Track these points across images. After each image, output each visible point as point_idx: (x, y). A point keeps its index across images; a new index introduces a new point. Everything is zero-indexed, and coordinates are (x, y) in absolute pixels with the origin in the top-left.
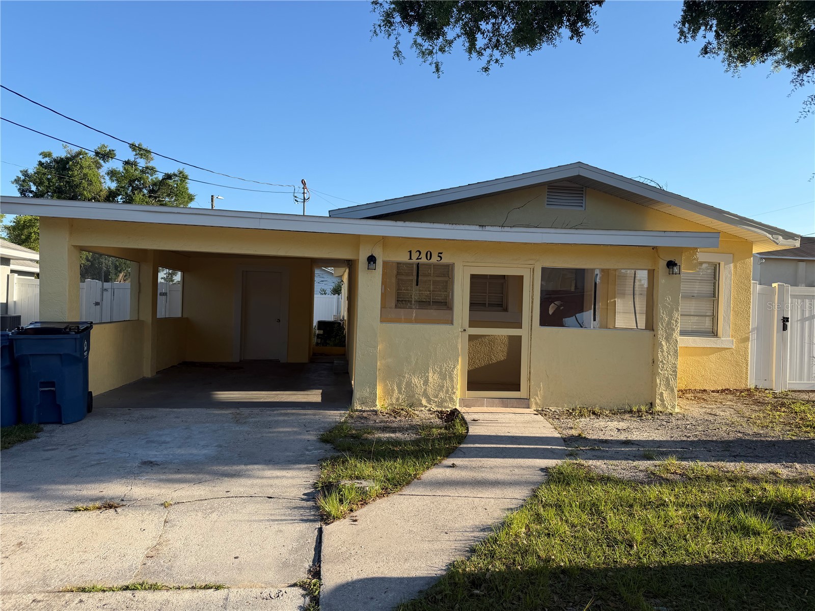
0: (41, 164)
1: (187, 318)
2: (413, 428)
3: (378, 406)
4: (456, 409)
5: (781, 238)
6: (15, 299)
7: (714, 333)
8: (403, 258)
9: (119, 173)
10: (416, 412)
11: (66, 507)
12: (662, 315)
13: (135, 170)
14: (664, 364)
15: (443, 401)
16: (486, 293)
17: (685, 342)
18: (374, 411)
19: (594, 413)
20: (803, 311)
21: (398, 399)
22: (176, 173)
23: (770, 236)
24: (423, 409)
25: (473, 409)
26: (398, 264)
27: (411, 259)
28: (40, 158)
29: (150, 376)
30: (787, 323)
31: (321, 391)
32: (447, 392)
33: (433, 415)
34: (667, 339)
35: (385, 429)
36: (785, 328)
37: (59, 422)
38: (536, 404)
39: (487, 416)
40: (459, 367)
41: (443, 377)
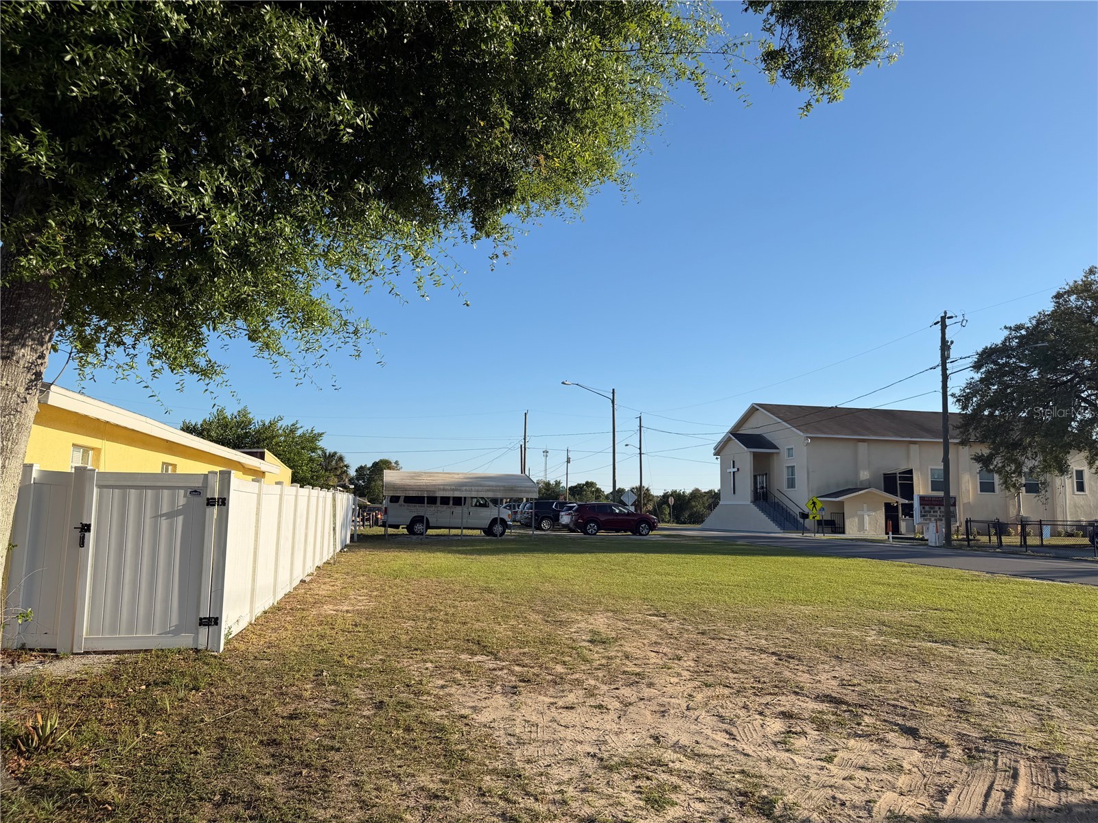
36: (82, 542)
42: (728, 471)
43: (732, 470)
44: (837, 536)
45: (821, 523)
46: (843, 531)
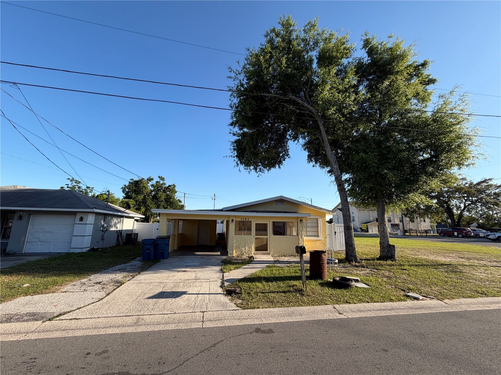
0: (130, 182)
1: (183, 233)
2: (242, 260)
3: (234, 255)
4: (252, 256)
5: (331, 213)
6: (135, 228)
7: (318, 236)
9: (154, 185)
10: (243, 257)
11: (177, 271)
12: (300, 233)
13: (159, 184)
14: (300, 243)
15: (249, 254)
17: (305, 238)
19: (284, 256)
20: (340, 231)
21: (239, 253)
22: (172, 185)
23: (328, 212)
24: (245, 256)
25: (256, 256)
26: (239, 221)
27: (241, 220)
28: (130, 181)
31: (220, 252)
32: (250, 252)
34: (301, 238)
35: (235, 260)
36: (335, 234)
37: (163, 258)
38: (271, 254)
39: (259, 257)
40: (253, 245)
41: (249, 248)
42: (336, 217)
44: (367, 233)
45: (362, 230)
46: (368, 232)
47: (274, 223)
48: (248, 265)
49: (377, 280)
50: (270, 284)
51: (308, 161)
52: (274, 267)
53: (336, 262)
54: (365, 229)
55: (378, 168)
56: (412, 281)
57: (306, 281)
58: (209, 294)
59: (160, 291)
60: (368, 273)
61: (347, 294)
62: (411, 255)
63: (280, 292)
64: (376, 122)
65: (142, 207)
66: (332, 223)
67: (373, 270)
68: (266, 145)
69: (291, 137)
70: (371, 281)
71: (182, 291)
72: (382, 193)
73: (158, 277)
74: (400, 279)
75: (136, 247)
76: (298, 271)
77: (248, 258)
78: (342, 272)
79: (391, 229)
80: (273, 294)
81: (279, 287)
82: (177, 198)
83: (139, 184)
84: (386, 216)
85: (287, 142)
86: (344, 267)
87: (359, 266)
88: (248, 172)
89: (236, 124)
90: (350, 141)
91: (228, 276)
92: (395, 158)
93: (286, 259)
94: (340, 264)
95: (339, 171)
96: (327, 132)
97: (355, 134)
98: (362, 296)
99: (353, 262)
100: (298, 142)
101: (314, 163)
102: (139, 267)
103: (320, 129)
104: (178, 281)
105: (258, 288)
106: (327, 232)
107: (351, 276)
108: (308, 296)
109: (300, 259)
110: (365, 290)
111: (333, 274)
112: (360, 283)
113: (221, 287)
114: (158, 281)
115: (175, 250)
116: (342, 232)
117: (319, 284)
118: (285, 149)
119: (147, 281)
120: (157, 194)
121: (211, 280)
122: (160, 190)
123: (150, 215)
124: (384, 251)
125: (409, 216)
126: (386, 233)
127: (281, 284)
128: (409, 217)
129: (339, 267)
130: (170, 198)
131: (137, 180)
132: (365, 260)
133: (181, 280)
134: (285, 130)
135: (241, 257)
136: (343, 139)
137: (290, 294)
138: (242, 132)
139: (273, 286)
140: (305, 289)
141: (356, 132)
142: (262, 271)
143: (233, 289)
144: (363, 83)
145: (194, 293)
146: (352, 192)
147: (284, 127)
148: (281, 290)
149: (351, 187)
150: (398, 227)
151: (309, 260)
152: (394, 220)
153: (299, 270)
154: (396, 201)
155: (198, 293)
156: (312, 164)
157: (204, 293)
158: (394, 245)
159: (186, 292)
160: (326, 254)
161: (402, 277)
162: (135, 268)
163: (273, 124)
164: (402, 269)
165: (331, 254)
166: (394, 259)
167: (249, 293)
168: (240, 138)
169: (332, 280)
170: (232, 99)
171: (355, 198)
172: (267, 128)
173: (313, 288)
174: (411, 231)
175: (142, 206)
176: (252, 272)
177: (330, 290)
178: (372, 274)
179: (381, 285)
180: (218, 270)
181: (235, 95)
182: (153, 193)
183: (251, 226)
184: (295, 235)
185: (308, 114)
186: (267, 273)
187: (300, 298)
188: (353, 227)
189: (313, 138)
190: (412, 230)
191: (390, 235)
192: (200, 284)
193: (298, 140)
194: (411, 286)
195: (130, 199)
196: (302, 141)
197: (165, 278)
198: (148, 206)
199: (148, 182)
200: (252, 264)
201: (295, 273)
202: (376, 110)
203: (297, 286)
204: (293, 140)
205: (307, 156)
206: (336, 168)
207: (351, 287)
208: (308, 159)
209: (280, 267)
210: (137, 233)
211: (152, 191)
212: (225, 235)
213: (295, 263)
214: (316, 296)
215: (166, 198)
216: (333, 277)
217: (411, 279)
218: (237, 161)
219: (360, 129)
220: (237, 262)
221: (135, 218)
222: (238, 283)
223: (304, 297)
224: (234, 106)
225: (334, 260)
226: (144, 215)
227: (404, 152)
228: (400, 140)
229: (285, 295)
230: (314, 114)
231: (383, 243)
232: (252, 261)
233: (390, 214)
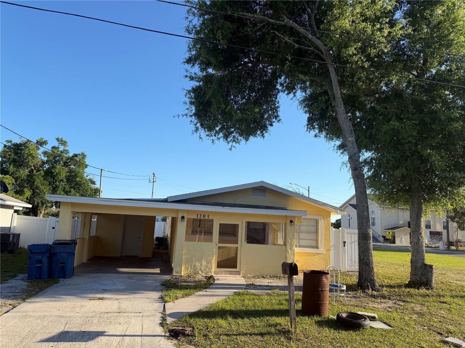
0: (5, 146)
1: (98, 236)
2: (195, 282)
3: (183, 274)
4: (212, 275)
5: (339, 211)
6: (15, 225)
7: (317, 247)
8: (195, 217)
9: (49, 153)
10: (197, 276)
11: (88, 299)
12: (289, 241)
13: (58, 151)
14: (289, 259)
15: (208, 272)
16: (228, 229)
17: (297, 250)
18: (181, 276)
19: (263, 277)
20: (351, 240)
21: (190, 271)
22: (80, 153)
23: (335, 210)
24: (200, 275)
25: (219, 275)
26: (193, 219)
27: (197, 217)
28: (6, 143)
29: (85, 262)
30: (345, 244)
31: (159, 269)
32: (209, 269)
33: (203, 278)
34: (291, 249)
35: (184, 282)
36: (344, 246)
37: (64, 277)
38: (243, 273)
39: (223, 278)
40: (214, 259)
41: (208, 263)
42: (347, 218)
43: (348, 218)
44: (393, 245)
45: (386, 240)
46: (394, 243)
47: (248, 223)
48: (205, 290)
49: (403, 318)
50: (240, 321)
51: (308, 128)
52: (247, 294)
53: (343, 289)
54: (390, 238)
55: (416, 145)
56: (453, 320)
57: (296, 318)
58: (142, 336)
59: (61, 330)
60: (389, 307)
61: (358, 338)
62: (456, 280)
63: (255, 334)
64: (417, 72)
65: (26, 190)
66: (340, 228)
67: (398, 303)
68: (243, 98)
69: (283, 88)
70: (394, 320)
71: (98, 330)
72: (420, 184)
73: (56, 307)
74: (437, 316)
75: (16, 256)
76: (284, 302)
77: (205, 279)
78: (351, 305)
79: (430, 240)
80: (243, 337)
81: (253, 326)
82: (87, 176)
83: (22, 150)
84: (423, 220)
85: (276, 95)
86: (355, 297)
87: (378, 297)
88: (212, 141)
89: (196, 61)
90: (376, 99)
91: (173, 307)
92: (443, 130)
93: (265, 282)
94: (350, 293)
95: (356, 147)
96: (341, 83)
97: (384, 88)
98: (379, 341)
99: (369, 289)
100: (295, 96)
101: (317, 131)
102: (24, 291)
103: (330, 77)
104: (90, 315)
105: (221, 327)
106: (332, 242)
107: (365, 311)
108: (299, 340)
109: (289, 283)
110: (384, 333)
111: (338, 308)
112: (378, 322)
113: (161, 324)
114: (57, 314)
115: (83, 262)
116: (355, 242)
117: (316, 323)
118: (273, 106)
119: (37, 314)
120: (53, 167)
121: (144, 314)
122: (58, 161)
123: (40, 203)
124: (416, 273)
125: (458, 220)
126: (421, 246)
127: (257, 321)
128: (457, 222)
129: (348, 297)
130: (76, 176)
131: (18, 142)
132: (387, 286)
133: (94, 314)
134: (275, 76)
135: (194, 277)
136: (366, 95)
137: (271, 337)
138: (205, 74)
139: (244, 324)
140: (293, 330)
141: (387, 85)
142: (228, 300)
143: (181, 328)
144: (401, 7)
145: (117, 334)
146: (374, 181)
147: (272, 71)
148: (256, 332)
149: (373, 173)
150: (440, 236)
151: (301, 284)
152: (435, 226)
153: (286, 300)
154: (440, 198)
155: (123, 334)
156: (313, 133)
157: (133, 334)
158: (432, 265)
159: (105, 332)
160: (329, 276)
161: (439, 314)
162: (17, 291)
163: (255, 65)
164: (440, 302)
165: (336, 276)
166: (430, 287)
167: (205, 336)
168: (201, 84)
169: (335, 318)
170: (190, 18)
171: (379, 189)
172: (246, 71)
173: (306, 329)
174: (459, 243)
175: (25, 187)
176: (211, 302)
177: (332, 331)
178: (396, 309)
179: (408, 325)
180: (155, 297)
181: (196, 11)
182: (47, 166)
183: (212, 228)
184: (282, 245)
185: (313, 52)
186: (235, 303)
187: (285, 344)
188: (372, 236)
189: (319, 90)
190: (461, 242)
191: (428, 249)
192: (127, 320)
193: (294, 93)
194: (452, 328)
195: (5, 174)
196: (300, 95)
197: (69, 309)
198: (37, 188)
199: (38, 147)
200: (211, 288)
201: (278, 304)
202: (420, 52)
203: (281, 326)
204: (286, 92)
205: (306, 119)
206: (351, 142)
207: (364, 329)
208: (308, 125)
209: (256, 295)
210: (18, 233)
211: (44, 163)
212: (169, 240)
213: (280, 290)
214: (311, 341)
215: (68, 176)
216: (337, 312)
217: (453, 317)
218: (195, 122)
219: (392, 80)
220: (188, 286)
221: (15, 208)
222: (188, 319)
223: (292, 342)
224: (192, 30)
225: (340, 286)
226: (29, 203)
227: (457, 121)
228: (452, 102)
229: (262, 339)
230: (322, 52)
231: (415, 261)
232: (212, 284)
233: (429, 217)
